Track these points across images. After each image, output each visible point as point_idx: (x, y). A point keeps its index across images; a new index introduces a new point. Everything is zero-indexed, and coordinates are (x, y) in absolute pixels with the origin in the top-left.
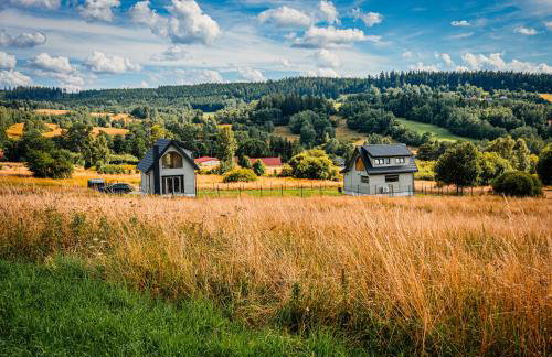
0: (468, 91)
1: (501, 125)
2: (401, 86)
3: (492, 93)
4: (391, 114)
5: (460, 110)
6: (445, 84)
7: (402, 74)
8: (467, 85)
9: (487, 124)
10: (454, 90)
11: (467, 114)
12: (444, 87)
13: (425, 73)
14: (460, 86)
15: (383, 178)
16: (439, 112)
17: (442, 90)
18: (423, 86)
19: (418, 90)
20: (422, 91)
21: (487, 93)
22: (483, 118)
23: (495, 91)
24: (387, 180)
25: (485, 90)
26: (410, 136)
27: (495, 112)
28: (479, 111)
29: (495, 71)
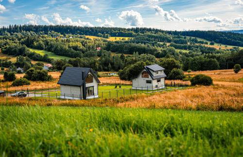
2: (21, 31)
3: (65, 36)
4: (25, 46)
6: (42, 31)
7: (21, 26)
8: (53, 32)
10: (47, 34)
11: (62, 45)
12: (41, 33)
13: (32, 26)
14: (49, 32)
15: (156, 81)
16: (47, 44)
18: (32, 32)
19: (29, 34)
21: (62, 35)
22: (69, 47)
25: (61, 34)
26: (37, 56)
27: (74, 44)
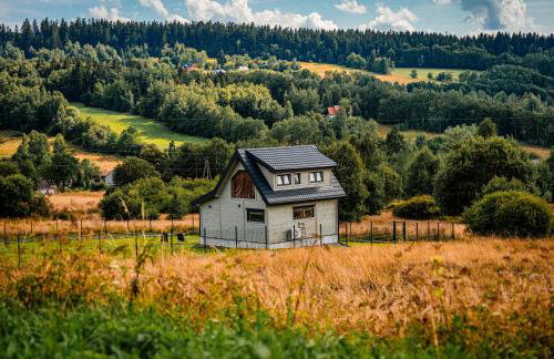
0: (182, 57)
1: (255, 115)
2: (62, 46)
3: (222, 61)
4: (59, 96)
5: (182, 88)
6: (140, 43)
7: (64, 24)
8: (180, 46)
9: (231, 112)
10: (158, 55)
11: (195, 96)
12: (138, 49)
13: (104, 24)
14: (166, 48)
15: (289, 211)
16: (144, 92)
17: (138, 56)
18: (103, 48)
19: (94, 54)
20: (100, 56)
21: (213, 61)
23: (227, 57)
24: (296, 215)
25: (210, 56)
27: (242, 93)
28: (214, 90)
29: (225, 23)
